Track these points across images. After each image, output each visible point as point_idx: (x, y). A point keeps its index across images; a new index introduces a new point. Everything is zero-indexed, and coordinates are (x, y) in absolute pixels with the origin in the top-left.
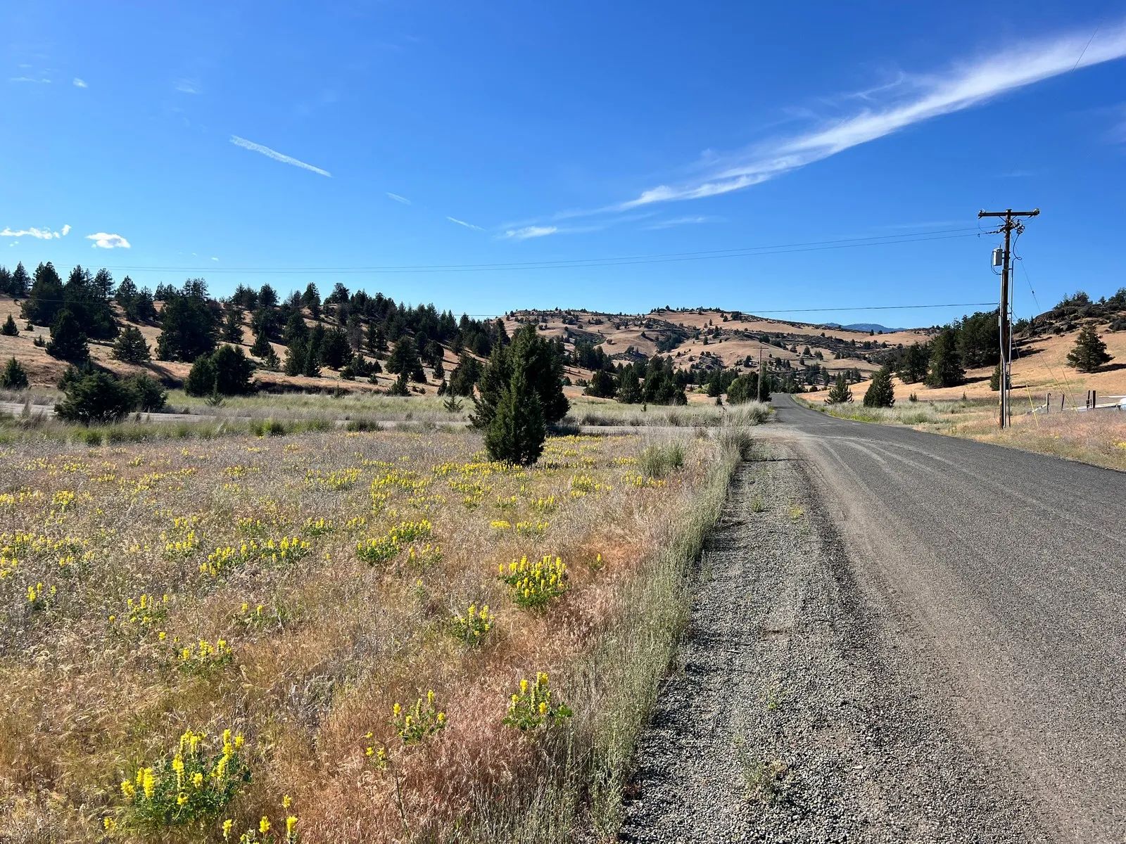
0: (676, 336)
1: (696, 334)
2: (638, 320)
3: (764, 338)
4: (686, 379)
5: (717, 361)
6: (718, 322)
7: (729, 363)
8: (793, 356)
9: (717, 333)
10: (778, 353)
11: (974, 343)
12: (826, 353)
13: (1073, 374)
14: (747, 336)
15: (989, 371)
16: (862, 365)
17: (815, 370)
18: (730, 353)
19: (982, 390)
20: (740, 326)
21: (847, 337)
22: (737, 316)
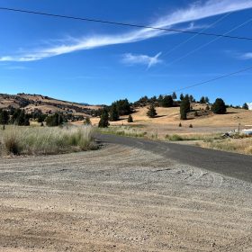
0: (26, 103)
1: (33, 102)
2: (13, 97)
3: (55, 105)
4: (29, 116)
5: (40, 111)
6: (40, 99)
7: (44, 112)
8: (64, 111)
9: (40, 103)
10: (59, 109)
11: (121, 109)
12: (74, 111)
14: (49, 104)
15: (128, 117)
16: (83, 114)
17: (71, 116)
18: (44, 109)
19: (125, 122)
20: (47, 101)
21: (80, 106)
22: (46, 98)
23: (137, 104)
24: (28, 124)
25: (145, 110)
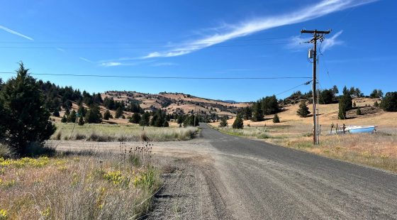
0: (168, 102)
1: (175, 102)
2: (155, 96)
3: (198, 104)
4: (170, 117)
5: (182, 111)
6: (183, 98)
7: (186, 112)
8: (207, 111)
9: (182, 102)
10: (203, 109)
11: (267, 107)
12: (218, 109)
13: (298, 118)
14: (192, 103)
15: (273, 116)
16: (229, 114)
17: (214, 115)
18: (187, 109)
19: (270, 123)
20: (190, 99)
21: (224, 104)
22: (189, 96)
23: (287, 102)
24: (167, 125)
25: (296, 107)
